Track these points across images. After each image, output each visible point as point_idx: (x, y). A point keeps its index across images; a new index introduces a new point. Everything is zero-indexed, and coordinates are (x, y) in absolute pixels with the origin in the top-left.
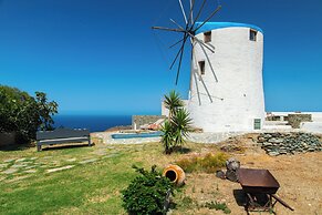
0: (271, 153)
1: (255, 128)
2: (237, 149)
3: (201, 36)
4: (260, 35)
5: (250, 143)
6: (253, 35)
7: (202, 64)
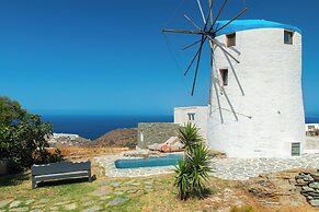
0: (313, 202)
1: (293, 154)
2: (269, 195)
3: (222, 39)
4: (297, 37)
5: (285, 186)
6: (288, 37)
7: (224, 72)
